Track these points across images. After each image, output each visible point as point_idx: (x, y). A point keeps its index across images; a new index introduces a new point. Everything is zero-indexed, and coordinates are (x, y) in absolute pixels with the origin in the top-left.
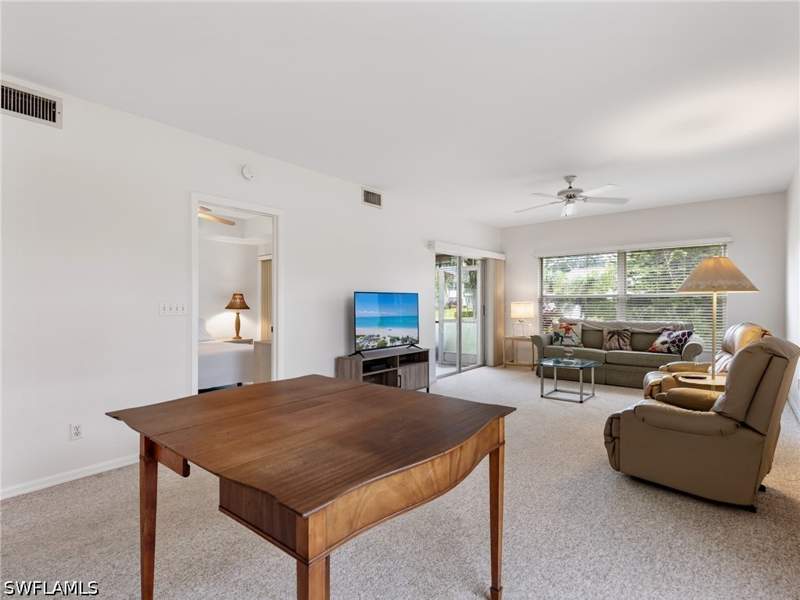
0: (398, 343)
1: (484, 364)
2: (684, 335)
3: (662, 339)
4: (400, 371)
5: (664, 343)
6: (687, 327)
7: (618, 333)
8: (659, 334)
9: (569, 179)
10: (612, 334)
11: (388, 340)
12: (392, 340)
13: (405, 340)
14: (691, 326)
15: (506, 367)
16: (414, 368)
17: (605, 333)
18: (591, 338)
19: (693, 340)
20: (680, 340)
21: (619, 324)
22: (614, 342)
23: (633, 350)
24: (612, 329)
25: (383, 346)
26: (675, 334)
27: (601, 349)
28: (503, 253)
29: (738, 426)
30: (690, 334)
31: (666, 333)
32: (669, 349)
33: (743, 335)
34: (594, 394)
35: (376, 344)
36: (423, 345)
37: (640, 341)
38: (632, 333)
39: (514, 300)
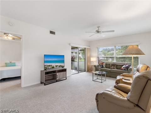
0: (58, 67)
1: (85, 71)
2: (129, 66)
3: (124, 67)
4: (57, 74)
5: (124, 68)
6: (130, 64)
7: (114, 65)
8: (123, 65)
9: (98, 27)
10: (112, 65)
11: (55, 66)
12: (56, 66)
13: (60, 66)
14: (131, 64)
15: (89, 72)
16: (62, 73)
17: (111, 65)
18: (108, 66)
19: (131, 67)
20: (128, 67)
21: (114, 63)
22: (113, 67)
23: (117, 69)
24: (112, 64)
25: (53, 68)
26: (126, 66)
27: (109, 68)
28: (89, 46)
29: (135, 106)
30: (130, 66)
31: (124, 65)
32: (125, 69)
33: (142, 67)
34: (106, 80)
35: (51, 67)
36: (65, 68)
37: (118, 67)
38: (117, 65)
39: (91, 57)
